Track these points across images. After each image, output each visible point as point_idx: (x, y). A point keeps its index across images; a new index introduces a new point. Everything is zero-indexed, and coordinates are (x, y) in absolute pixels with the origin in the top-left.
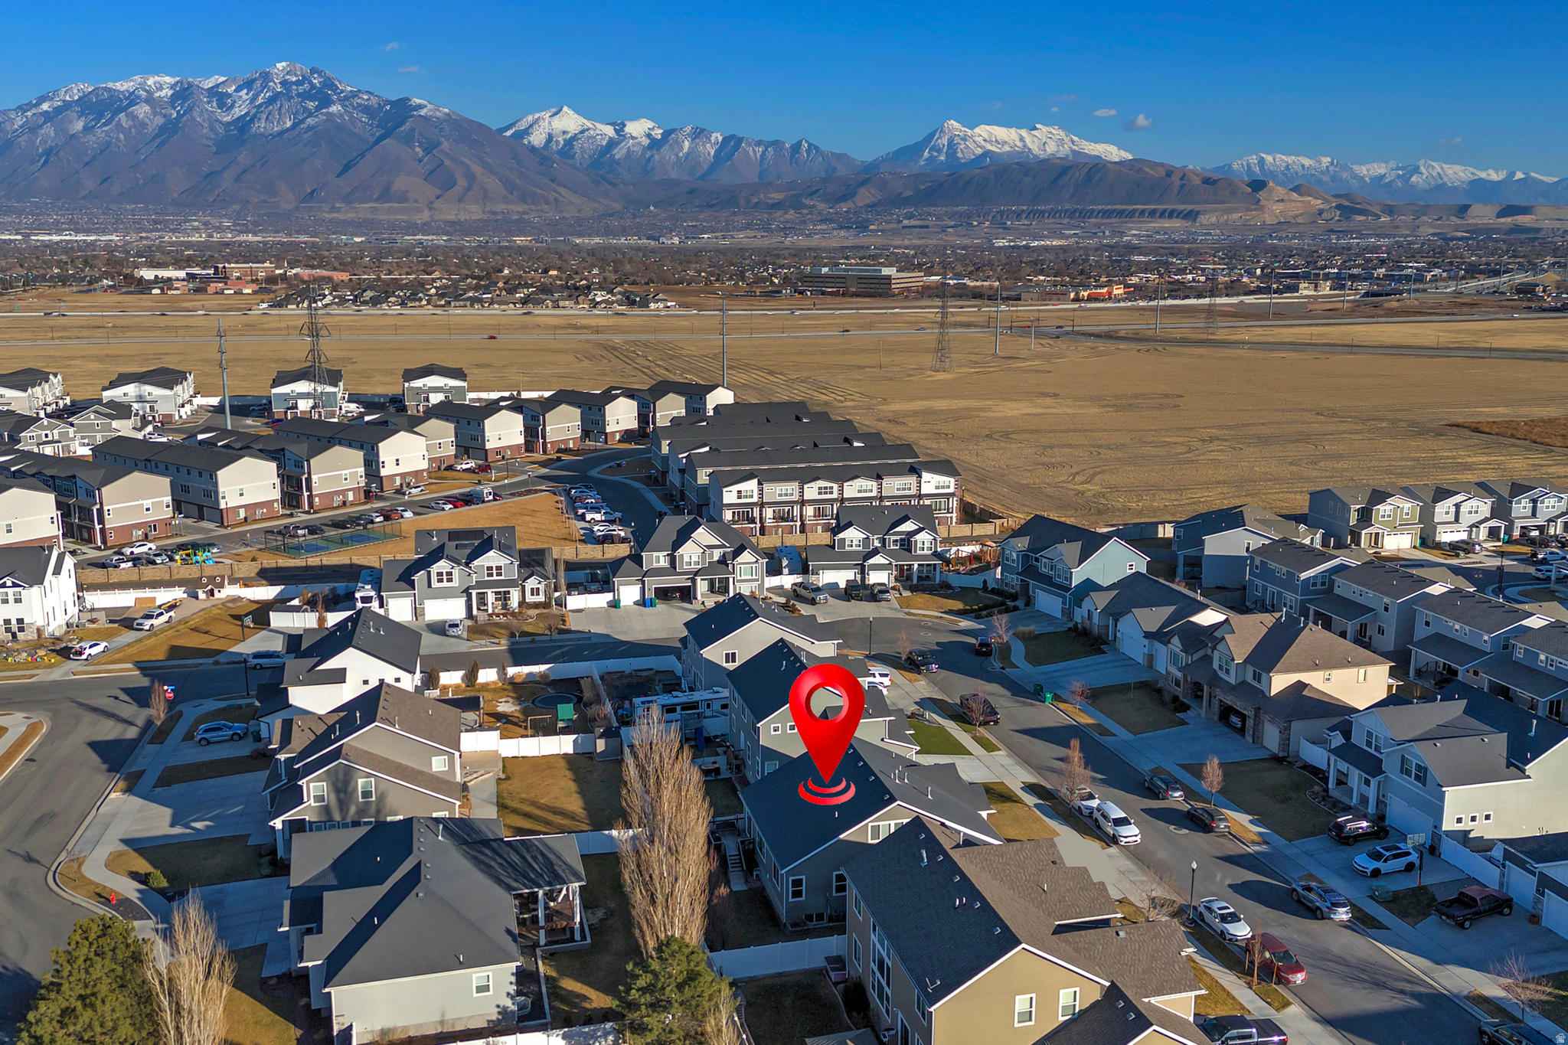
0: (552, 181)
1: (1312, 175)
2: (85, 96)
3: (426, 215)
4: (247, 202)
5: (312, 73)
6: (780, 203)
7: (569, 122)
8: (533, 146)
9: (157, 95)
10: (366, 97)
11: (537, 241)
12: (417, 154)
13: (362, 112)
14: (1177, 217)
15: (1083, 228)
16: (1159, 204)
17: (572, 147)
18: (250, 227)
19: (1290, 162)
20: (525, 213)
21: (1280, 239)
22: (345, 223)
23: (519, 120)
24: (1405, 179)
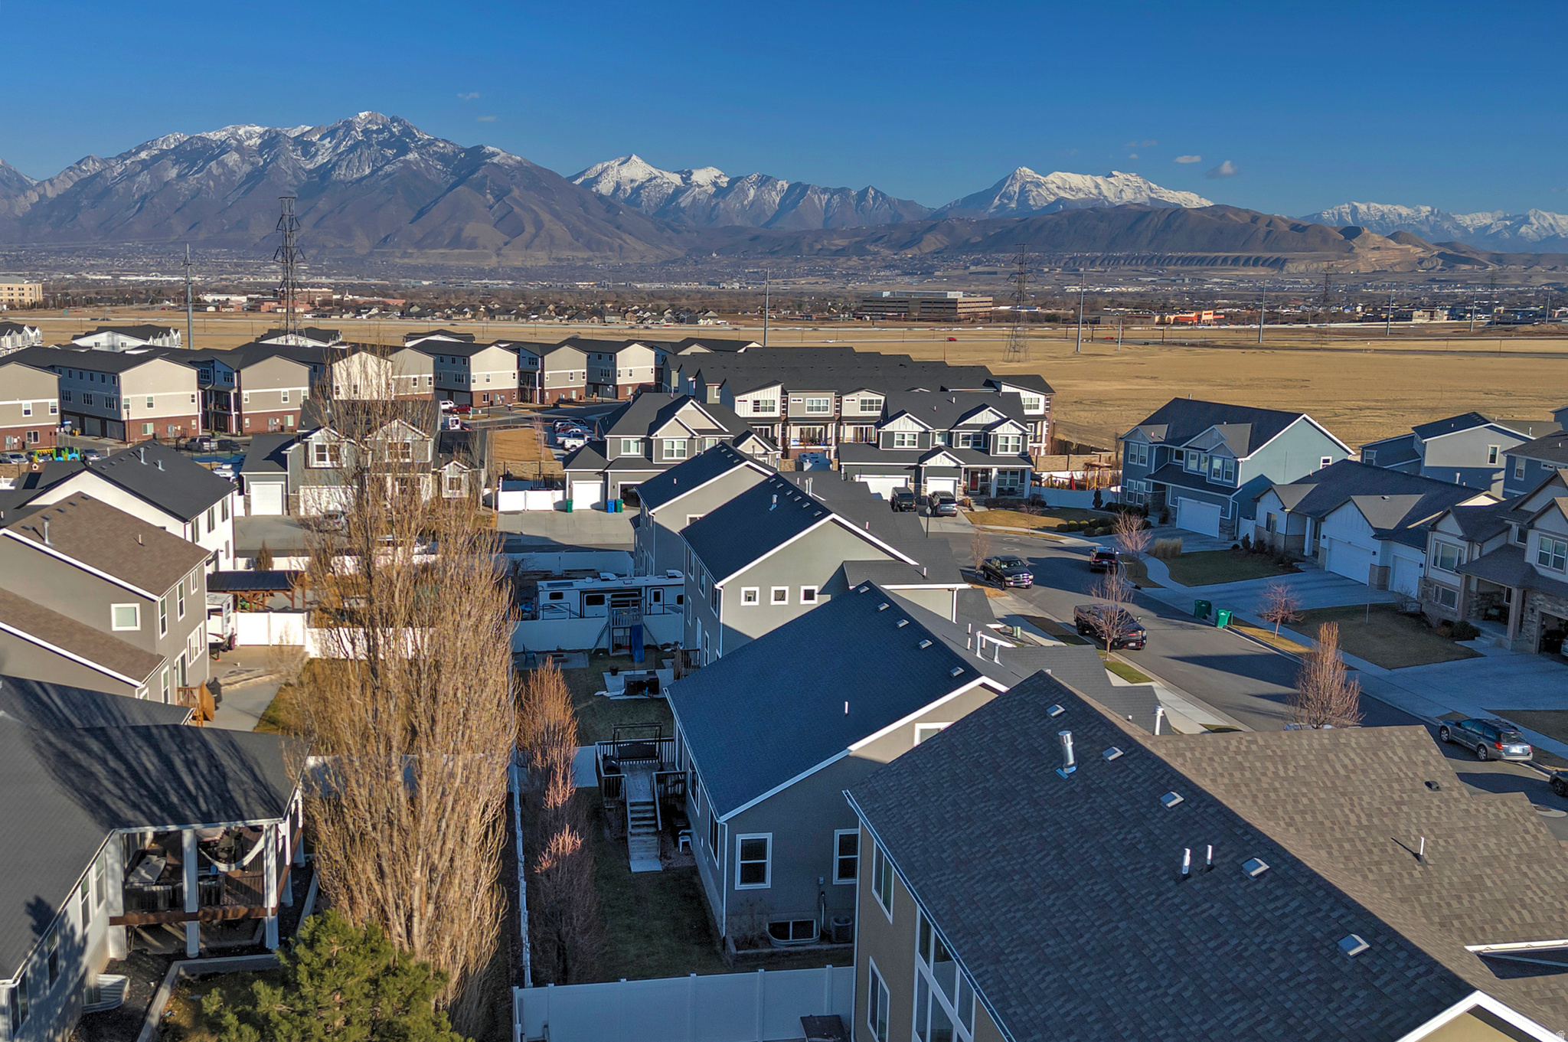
0: (618, 228)
1: (1409, 225)
2: (180, 145)
3: (493, 262)
4: (324, 246)
5: (392, 122)
6: (843, 249)
7: (637, 170)
8: (601, 195)
9: (246, 143)
10: (441, 145)
11: (599, 286)
12: (488, 201)
13: (438, 159)
14: (1262, 265)
15: (1160, 275)
16: (1244, 251)
17: (639, 195)
18: (325, 270)
19: (1386, 211)
20: (590, 260)
21: (1376, 288)
22: (415, 268)
23: (589, 169)
24: (1514, 229)
